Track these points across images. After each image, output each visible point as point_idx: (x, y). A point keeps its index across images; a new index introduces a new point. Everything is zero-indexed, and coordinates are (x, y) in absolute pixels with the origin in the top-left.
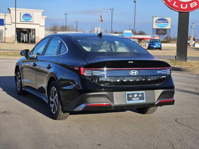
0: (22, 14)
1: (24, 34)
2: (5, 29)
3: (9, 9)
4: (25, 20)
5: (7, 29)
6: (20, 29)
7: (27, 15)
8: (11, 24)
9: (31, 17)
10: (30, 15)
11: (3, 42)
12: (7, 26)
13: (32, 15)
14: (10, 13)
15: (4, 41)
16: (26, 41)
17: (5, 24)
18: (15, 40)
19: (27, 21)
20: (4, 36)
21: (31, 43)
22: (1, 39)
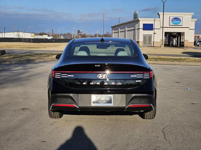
0: (171, 19)
1: (174, 38)
2: (154, 33)
3: (158, 14)
4: (174, 24)
5: (156, 33)
6: (170, 33)
7: (176, 19)
8: (160, 28)
9: (180, 21)
10: (180, 19)
11: (151, 47)
12: (156, 31)
13: (181, 18)
14: (160, 18)
15: (153, 46)
16: (175, 45)
17: (154, 29)
18: (162, 44)
19: (176, 24)
20: (153, 41)
21: (180, 46)
22: (150, 44)
